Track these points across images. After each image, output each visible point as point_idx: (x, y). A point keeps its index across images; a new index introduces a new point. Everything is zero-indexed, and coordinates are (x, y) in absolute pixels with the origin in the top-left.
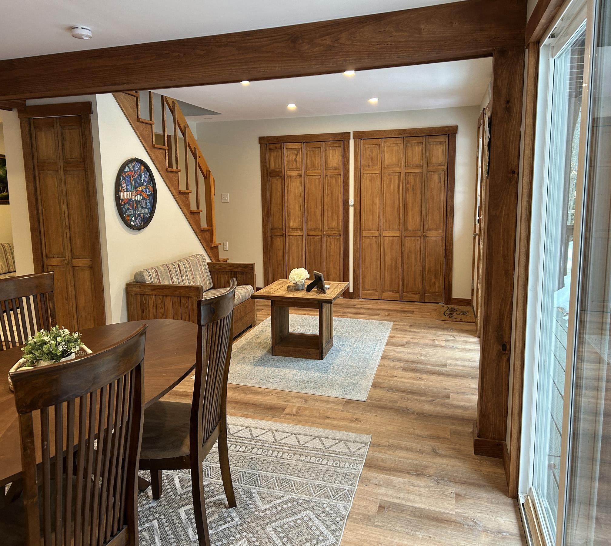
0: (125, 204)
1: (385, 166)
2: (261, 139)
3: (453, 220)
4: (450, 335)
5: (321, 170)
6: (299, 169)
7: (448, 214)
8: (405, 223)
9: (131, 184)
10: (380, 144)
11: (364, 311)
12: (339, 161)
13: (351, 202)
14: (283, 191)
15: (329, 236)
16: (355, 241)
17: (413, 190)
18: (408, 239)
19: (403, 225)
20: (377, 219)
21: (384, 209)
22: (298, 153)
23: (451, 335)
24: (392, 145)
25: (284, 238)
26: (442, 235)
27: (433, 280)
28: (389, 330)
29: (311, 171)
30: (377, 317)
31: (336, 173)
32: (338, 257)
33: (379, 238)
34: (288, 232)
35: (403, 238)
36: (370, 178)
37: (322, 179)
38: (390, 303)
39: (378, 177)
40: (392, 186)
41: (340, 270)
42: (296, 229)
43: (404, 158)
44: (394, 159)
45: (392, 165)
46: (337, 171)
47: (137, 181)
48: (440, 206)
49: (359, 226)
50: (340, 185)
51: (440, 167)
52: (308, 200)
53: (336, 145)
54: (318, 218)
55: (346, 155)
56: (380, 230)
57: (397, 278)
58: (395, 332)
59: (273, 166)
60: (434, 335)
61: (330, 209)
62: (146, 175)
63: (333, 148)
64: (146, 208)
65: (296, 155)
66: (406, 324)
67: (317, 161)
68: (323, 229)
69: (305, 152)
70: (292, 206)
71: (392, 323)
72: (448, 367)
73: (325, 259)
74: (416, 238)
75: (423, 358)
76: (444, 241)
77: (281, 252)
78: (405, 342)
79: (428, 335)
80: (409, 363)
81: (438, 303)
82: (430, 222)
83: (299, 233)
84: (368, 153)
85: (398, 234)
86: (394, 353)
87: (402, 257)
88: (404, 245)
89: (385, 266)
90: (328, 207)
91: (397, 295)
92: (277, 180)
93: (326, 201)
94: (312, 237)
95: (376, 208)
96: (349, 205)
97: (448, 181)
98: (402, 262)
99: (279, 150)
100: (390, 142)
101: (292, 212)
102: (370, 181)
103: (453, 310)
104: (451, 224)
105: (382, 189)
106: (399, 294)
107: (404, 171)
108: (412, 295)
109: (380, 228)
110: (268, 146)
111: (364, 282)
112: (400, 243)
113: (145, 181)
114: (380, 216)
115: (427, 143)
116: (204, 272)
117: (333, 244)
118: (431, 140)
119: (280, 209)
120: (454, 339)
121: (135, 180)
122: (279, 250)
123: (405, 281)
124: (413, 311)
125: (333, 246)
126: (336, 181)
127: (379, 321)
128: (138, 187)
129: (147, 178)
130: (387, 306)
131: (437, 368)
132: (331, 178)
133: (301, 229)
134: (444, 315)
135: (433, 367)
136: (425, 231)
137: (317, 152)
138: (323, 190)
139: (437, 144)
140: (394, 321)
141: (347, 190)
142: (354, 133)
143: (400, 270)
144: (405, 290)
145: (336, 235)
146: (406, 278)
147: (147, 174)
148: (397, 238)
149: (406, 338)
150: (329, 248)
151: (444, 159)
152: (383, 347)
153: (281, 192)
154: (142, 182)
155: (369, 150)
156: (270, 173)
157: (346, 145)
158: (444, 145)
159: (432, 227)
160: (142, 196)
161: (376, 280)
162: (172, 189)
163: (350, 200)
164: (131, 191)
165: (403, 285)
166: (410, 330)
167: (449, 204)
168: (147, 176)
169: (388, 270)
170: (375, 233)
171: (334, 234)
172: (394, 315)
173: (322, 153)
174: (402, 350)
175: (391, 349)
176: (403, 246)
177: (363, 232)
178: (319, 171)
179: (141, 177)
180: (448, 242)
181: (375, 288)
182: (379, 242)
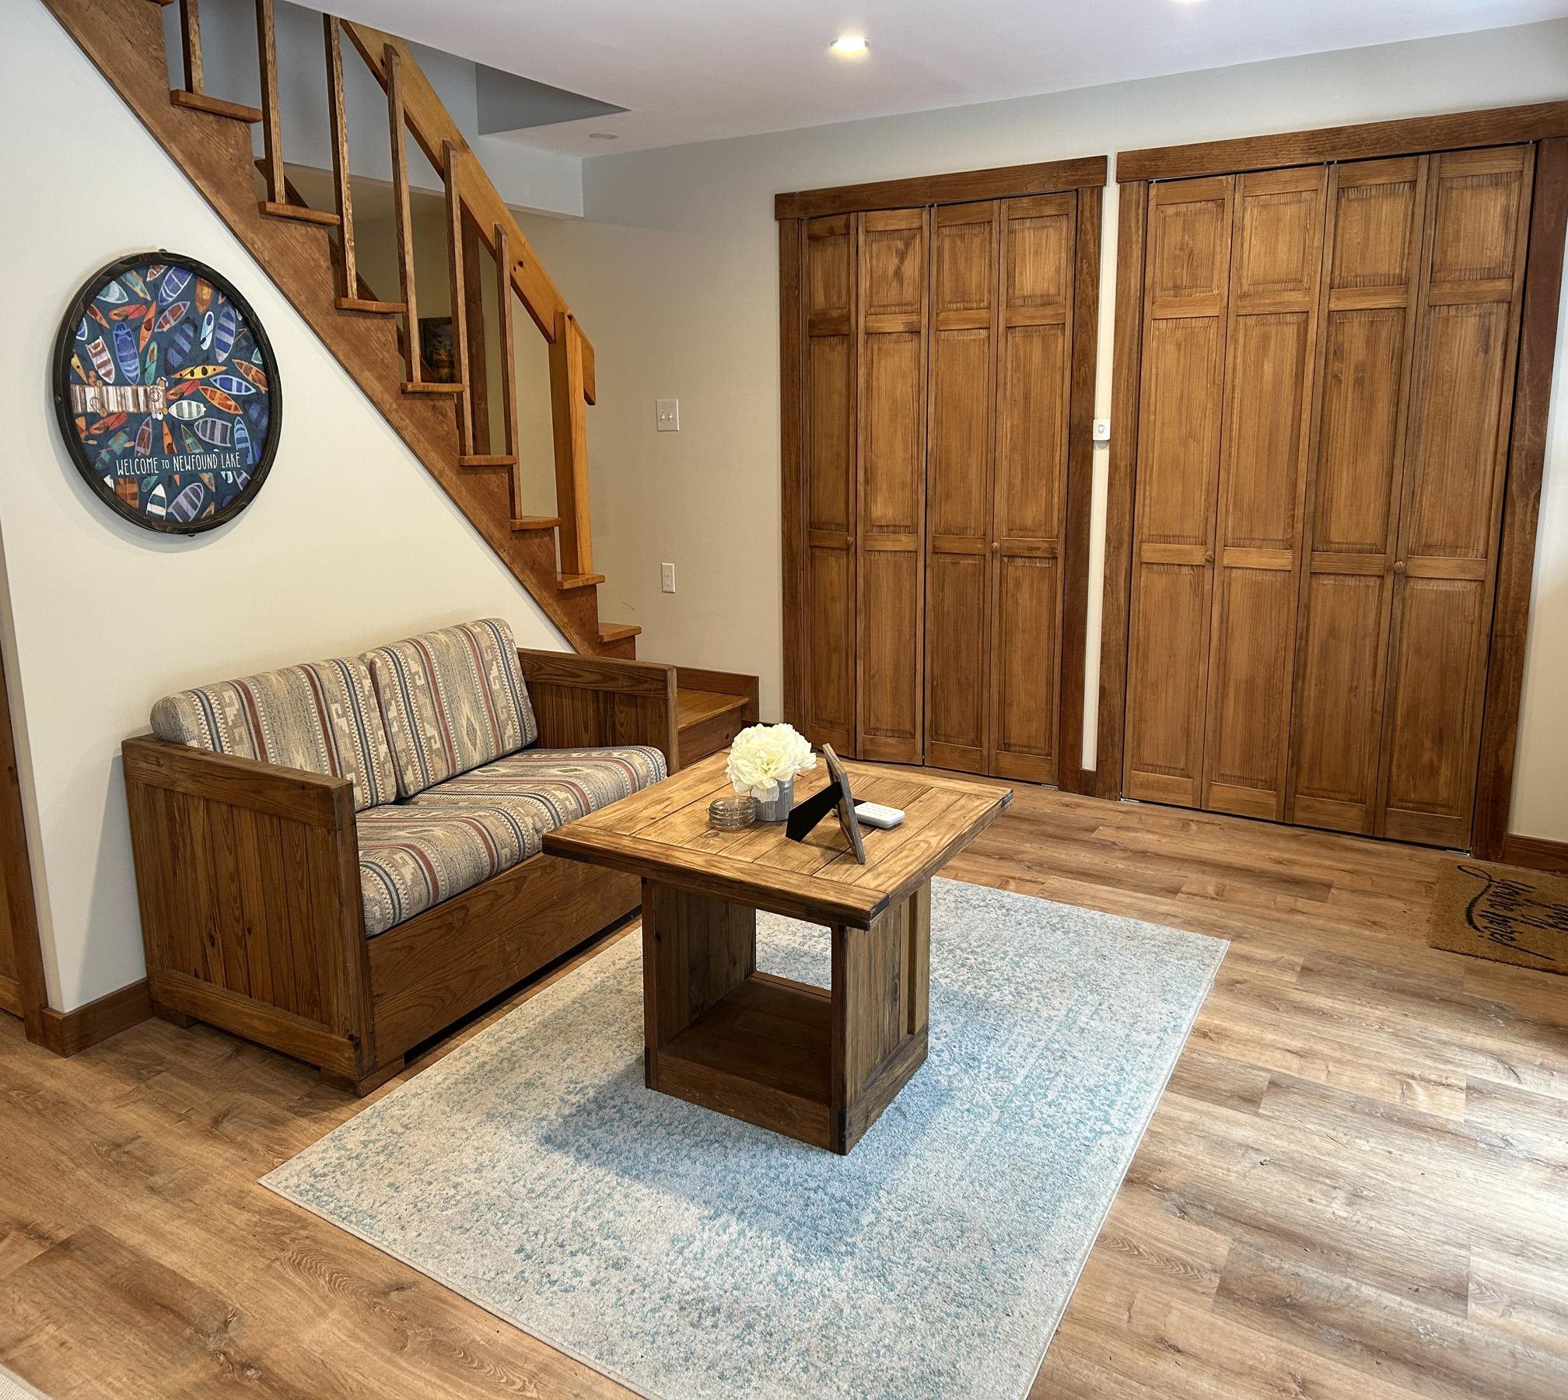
0: (109, 433)
1: (1245, 288)
2: (785, 204)
3: (1536, 511)
4: (1491, 1054)
5: (989, 307)
6: (909, 308)
7: (1514, 487)
8: (1319, 516)
9: (143, 356)
10: (1228, 196)
11: (1121, 865)
12: (1058, 271)
13: (1102, 428)
14: (852, 388)
15: (1012, 557)
16: (1109, 581)
17: (1359, 382)
18: (1329, 581)
19: (1309, 527)
20: (1199, 496)
21: (1234, 460)
22: (907, 245)
23: (1500, 1058)
24: (1275, 200)
25: (852, 558)
26: (1480, 572)
27: (1426, 757)
28: (1203, 992)
29: (952, 315)
30: (1164, 905)
31: (1043, 317)
32: (1044, 636)
33: (1208, 574)
34: (865, 539)
35: (1306, 576)
36: (1179, 334)
37: (993, 340)
38: (1235, 828)
39: (1213, 330)
40: (1268, 368)
41: (1050, 684)
42: (894, 528)
43: (1329, 250)
44: (1286, 257)
45: (1274, 282)
46: (1049, 311)
47: (173, 344)
48: (1477, 453)
49: (1127, 524)
50: (1059, 364)
51: (1487, 286)
52: (939, 422)
53: (1050, 210)
54: (975, 489)
55: (1086, 244)
56: (1210, 543)
57: (1273, 736)
58: (1225, 1002)
59: (820, 300)
60: (1410, 1042)
61: (1017, 457)
62: (223, 321)
63: (1039, 223)
64: (232, 450)
65: (902, 256)
66: (1287, 956)
67: (976, 275)
68: (989, 532)
69: (934, 244)
70: (881, 445)
71: (1225, 945)
72: (1472, 1307)
73: (995, 641)
74: (1364, 582)
75: (1338, 1208)
76: (1489, 600)
77: (838, 608)
78: (1262, 1079)
79: (1381, 1042)
80: (1259, 1240)
81: (1444, 849)
82: (1427, 515)
83: (906, 542)
84: (1175, 235)
85: (1284, 560)
86: (1196, 1149)
87: (1300, 654)
88: (1308, 607)
89: (1225, 685)
90: (1013, 449)
91: (1270, 800)
92: (833, 349)
93: (1007, 425)
94: (949, 559)
95: (1201, 455)
96: (1090, 443)
97: (1525, 346)
98: (1299, 675)
99: (841, 240)
100: (1267, 187)
101: (881, 465)
102: (1179, 346)
103: (1510, 895)
104: (1524, 528)
105: (1229, 378)
106: (1278, 797)
107: (1324, 306)
108: (1332, 806)
109: (1211, 533)
110: (805, 229)
111: (1139, 738)
112: (1293, 599)
113: (218, 343)
114: (1214, 489)
115: (1434, 181)
116: (496, 687)
117: (1026, 585)
118: (1452, 168)
119: (839, 455)
120: (1512, 1083)
121: (166, 343)
122: (833, 599)
123: (1307, 748)
124: (1329, 886)
125: (1024, 597)
126: (1046, 348)
127: (1167, 931)
128: (182, 367)
129: (229, 332)
130: (1222, 846)
131: (1409, 1306)
132: (1028, 336)
133: (912, 529)
134: (1470, 921)
135: (1391, 1300)
136: (1402, 554)
137: (977, 241)
138: (996, 385)
139: (1479, 186)
140: (1237, 937)
141: (1085, 383)
142: (1122, 158)
143: (1286, 704)
144: (1303, 782)
145: (1039, 554)
146: (1309, 738)
147: (228, 317)
148: (1280, 576)
149: (1272, 1046)
150: (1010, 601)
151: (1510, 249)
152: (1152, 1099)
153: (844, 393)
154: (205, 346)
155: (1180, 221)
156: (812, 324)
157: (1087, 208)
158: (1515, 186)
159: (1437, 537)
160: (205, 402)
161: (1187, 733)
162: (367, 376)
163: (1096, 423)
164: (142, 383)
165: (1295, 763)
166: (1298, 996)
167: (1523, 441)
168: (232, 327)
169: (1236, 703)
170: (1190, 552)
171: (1030, 549)
172: (1242, 897)
173: (995, 246)
174: (1239, 1134)
175: (1187, 1116)
176: (1304, 608)
177: (1145, 546)
178: (984, 313)
179: (197, 329)
180: (1506, 605)
181: (1182, 764)
182: (1207, 587)
